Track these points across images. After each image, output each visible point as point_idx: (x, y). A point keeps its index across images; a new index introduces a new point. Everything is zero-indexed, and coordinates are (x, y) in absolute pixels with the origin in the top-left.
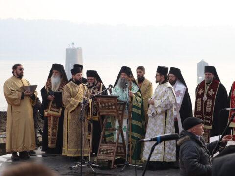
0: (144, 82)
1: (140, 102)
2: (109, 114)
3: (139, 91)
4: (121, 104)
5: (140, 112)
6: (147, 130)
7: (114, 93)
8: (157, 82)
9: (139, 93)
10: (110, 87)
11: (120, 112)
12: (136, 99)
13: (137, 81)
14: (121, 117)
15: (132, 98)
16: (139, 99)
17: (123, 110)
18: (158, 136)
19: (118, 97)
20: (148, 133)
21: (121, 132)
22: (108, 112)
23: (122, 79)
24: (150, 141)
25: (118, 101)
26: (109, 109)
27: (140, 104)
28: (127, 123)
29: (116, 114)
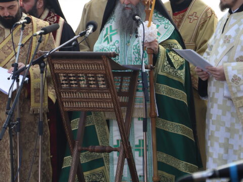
0: (190, 11)
1: (181, 68)
2: (91, 105)
3: (176, 35)
4: (123, 75)
5: (181, 96)
6: (210, 150)
7: (100, 46)
8: (223, 7)
9: (175, 41)
10: (91, 28)
11: (122, 99)
12: (169, 60)
13: (169, 9)
14: (124, 115)
15: (154, 56)
16: (176, 59)
17: (131, 94)
18: (232, 165)
19: (115, 55)
20: (215, 156)
21: (127, 154)
22: (88, 100)
23: (124, 9)
24: (210, 177)
25: (116, 66)
26: (89, 90)
27: (182, 73)
28: (145, 130)
29: (111, 105)
